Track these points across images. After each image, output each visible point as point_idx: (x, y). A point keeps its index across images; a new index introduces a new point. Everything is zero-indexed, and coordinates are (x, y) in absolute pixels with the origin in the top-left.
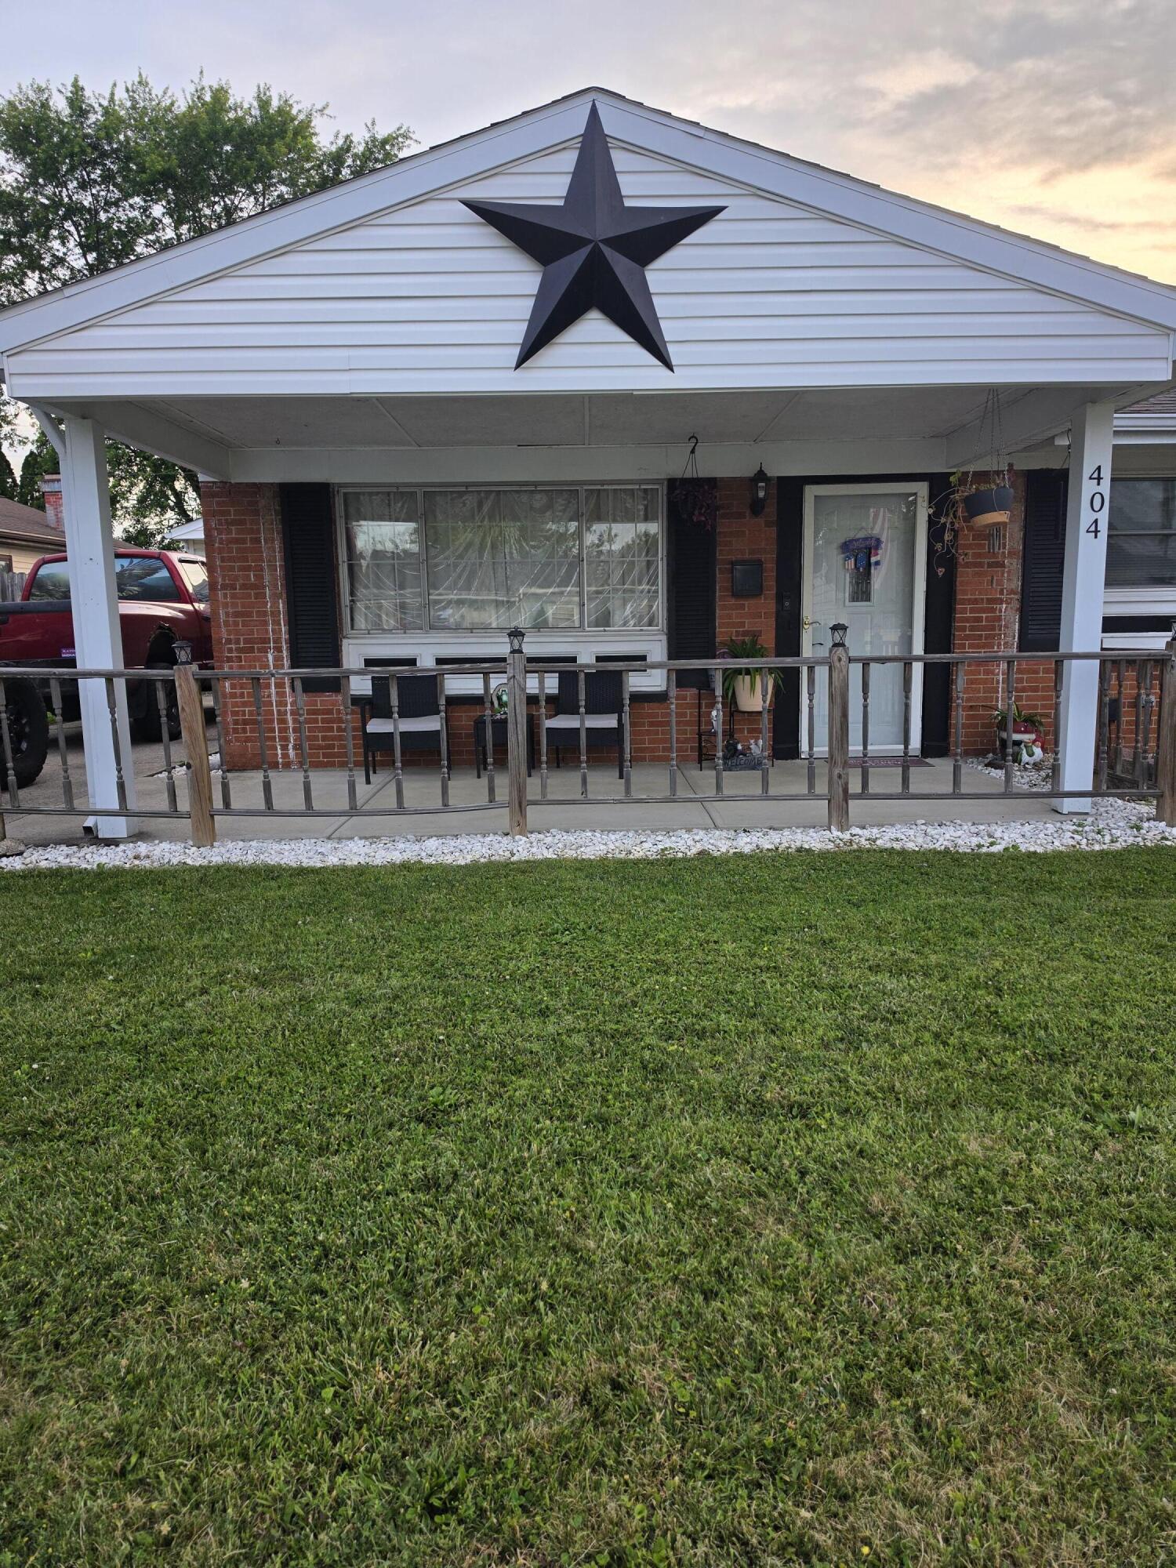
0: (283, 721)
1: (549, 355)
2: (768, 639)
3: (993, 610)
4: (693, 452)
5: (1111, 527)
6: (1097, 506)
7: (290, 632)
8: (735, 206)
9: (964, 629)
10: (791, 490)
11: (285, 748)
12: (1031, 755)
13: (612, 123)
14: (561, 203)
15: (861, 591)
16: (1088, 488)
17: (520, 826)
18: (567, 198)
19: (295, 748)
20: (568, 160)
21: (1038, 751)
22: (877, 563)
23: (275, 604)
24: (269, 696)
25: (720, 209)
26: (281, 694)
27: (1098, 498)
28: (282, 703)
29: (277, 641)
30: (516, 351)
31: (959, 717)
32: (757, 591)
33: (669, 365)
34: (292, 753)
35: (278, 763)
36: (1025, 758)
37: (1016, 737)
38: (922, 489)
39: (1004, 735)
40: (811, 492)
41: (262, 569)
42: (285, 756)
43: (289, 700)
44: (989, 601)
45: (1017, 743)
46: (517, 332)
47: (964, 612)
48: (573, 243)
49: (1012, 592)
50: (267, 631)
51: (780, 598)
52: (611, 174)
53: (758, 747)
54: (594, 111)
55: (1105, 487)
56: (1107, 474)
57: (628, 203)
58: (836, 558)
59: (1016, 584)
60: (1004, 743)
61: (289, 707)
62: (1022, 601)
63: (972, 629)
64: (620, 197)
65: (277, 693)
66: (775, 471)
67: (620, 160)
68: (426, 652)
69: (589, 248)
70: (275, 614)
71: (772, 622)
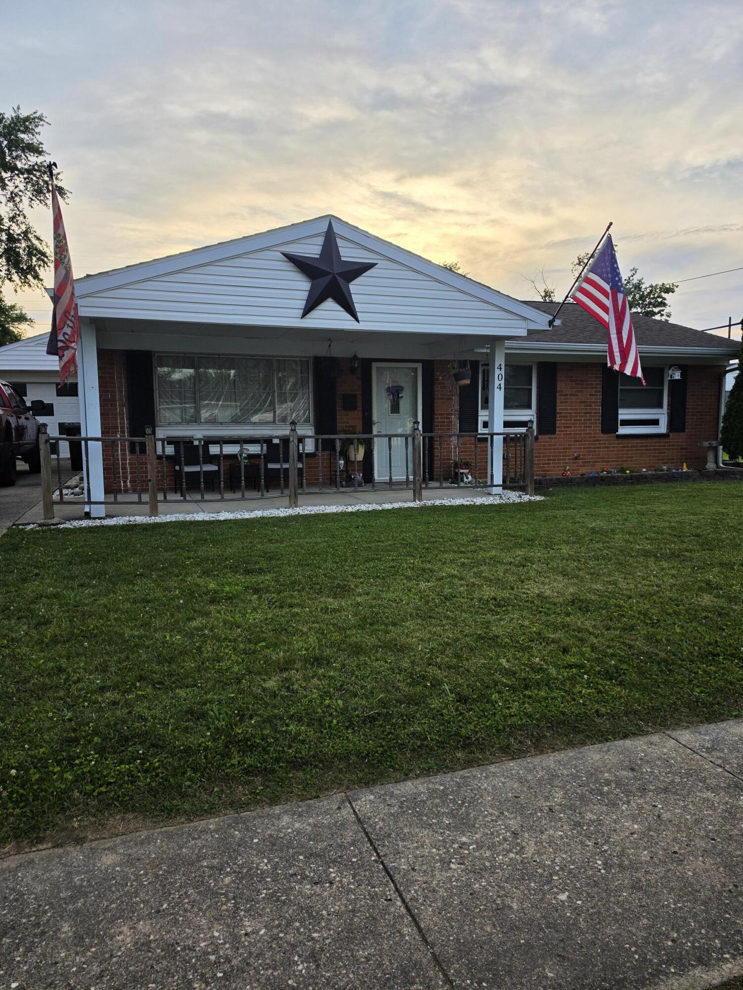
0: (124, 468)
1: (314, 313)
2: (359, 428)
3: (449, 418)
4: (330, 346)
5: (505, 385)
6: (500, 379)
7: (130, 423)
8: (381, 263)
9: (438, 426)
10: (367, 364)
11: (125, 482)
12: (467, 478)
13: (336, 229)
14: (318, 257)
15: (395, 409)
16: (497, 372)
17: (294, 503)
18: (321, 255)
19: (131, 482)
20: (320, 240)
21: (470, 477)
22: (402, 397)
23: (121, 410)
24: (118, 455)
25: (376, 264)
26: (124, 455)
27: (500, 376)
28: (124, 459)
29: (122, 428)
30: (302, 311)
31: (437, 463)
32: (354, 408)
33: (358, 321)
34: (129, 484)
35: (121, 490)
36: (465, 480)
37: (462, 471)
38: (419, 366)
39: (457, 470)
40: (375, 365)
41: (115, 392)
42: (125, 486)
43: (128, 457)
44: (447, 414)
45: (462, 474)
46: (302, 304)
47: (438, 419)
48: (324, 273)
49: (456, 411)
50: (117, 423)
51: (363, 411)
52: (337, 247)
53: (359, 476)
54: (330, 224)
55: (503, 372)
56: (503, 367)
57: (343, 259)
58: (384, 394)
59: (457, 407)
60: (456, 474)
61: (128, 461)
62: (460, 415)
63: (441, 426)
64: (339, 256)
65: (122, 454)
66: (360, 356)
67: (340, 242)
68: (198, 433)
69: (331, 276)
70: (122, 414)
71: (361, 422)
